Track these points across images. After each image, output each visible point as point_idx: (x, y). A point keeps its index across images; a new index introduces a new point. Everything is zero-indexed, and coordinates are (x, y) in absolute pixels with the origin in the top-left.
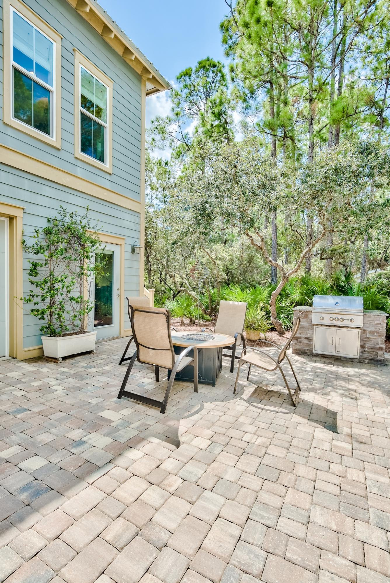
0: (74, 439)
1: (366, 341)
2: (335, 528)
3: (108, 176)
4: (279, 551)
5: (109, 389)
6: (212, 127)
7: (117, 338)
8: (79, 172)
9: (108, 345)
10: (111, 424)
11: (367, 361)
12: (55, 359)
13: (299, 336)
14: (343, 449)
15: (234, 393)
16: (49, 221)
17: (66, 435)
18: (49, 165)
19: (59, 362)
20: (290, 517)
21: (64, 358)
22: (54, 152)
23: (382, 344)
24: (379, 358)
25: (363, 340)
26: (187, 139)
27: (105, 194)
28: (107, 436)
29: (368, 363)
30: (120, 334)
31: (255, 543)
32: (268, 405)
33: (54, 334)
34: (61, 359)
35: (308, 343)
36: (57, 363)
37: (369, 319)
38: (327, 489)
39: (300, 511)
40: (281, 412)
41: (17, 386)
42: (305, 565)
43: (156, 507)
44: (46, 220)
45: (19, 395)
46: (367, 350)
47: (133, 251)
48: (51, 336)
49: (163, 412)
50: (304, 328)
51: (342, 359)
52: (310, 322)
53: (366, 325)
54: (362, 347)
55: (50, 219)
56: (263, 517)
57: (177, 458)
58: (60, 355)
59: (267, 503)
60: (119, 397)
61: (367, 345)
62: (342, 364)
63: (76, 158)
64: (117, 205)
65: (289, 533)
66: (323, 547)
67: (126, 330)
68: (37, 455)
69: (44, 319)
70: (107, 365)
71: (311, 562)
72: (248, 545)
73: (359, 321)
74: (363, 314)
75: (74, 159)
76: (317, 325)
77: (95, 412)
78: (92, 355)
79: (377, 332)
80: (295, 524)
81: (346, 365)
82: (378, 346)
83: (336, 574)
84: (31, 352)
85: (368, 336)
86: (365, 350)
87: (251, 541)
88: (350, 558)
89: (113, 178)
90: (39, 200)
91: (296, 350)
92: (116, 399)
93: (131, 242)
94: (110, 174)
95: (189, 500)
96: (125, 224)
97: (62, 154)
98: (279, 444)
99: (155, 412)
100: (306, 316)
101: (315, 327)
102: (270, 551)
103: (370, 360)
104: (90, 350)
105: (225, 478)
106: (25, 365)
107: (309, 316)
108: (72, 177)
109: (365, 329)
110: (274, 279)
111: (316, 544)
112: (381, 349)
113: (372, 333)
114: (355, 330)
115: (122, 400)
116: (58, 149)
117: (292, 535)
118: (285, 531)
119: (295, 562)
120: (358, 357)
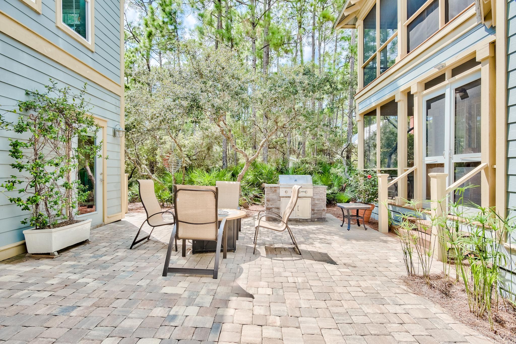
0: (162, 316)
1: (315, 206)
2: (379, 312)
3: (90, 54)
4: (366, 332)
5: (145, 271)
6: (164, 23)
7: (101, 226)
8: (61, 44)
9: (97, 233)
10: (182, 296)
11: (316, 220)
12: (48, 254)
13: (271, 206)
14: (347, 272)
15: (254, 254)
16: (27, 94)
17: (150, 315)
18: (28, 29)
19: (55, 257)
20: (355, 315)
21: (59, 252)
22: (33, 15)
23: (324, 207)
24: (323, 217)
25: (313, 205)
26: (132, 28)
27: (88, 72)
28: (190, 305)
29: (317, 221)
30: (103, 221)
31: (352, 334)
32: (284, 257)
33: (43, 226)
34: (56, 253)
35: (277, 211)
36: (53, 258)
37: (316, 190)
38: (359, 295)
39: (357, 310)
40: (296, 260)
41: (29, 289)
42: (383, 334)
43: (280, 338)
44: (24, 92)
45: (46, 297)
46: (316, 212)
47: (115, 135)
48: (36, 229)
49: (215, 277)
50: (274, 200)
51: (301, 220)
52: (278, 196)
53: (315, 194)
54: (313, 210)
55: (29, 93)
56: (343, 320)
57: (261, 305)
58: (54, 249)
59: (338, 312)
60: (164, 274)
61: (316, 208)
62: (302, 224)
63: (58, 27)
64: (99, 85)
65: (362, 322)
66: (383, 322)
67: (109, 216)
68: (140, 338)
69: (28, 209)
70: (117, 251)
71: (384, 331)
72: (350, 336)
73: (310, 193)
74: (313, 187)
75: (55, 27)
76: (283, 197)
77: (155, 291)
78: (88, 245)
79: (322, 199)
80: (361, 317)
81: (305, 224)
82: (322, 209)
83: (398, 332)
84: (7, 251)
85: (316, 202)
86: (315, 212)
87: (350, 334)
88: (397, 322)
89: (95, 56)
90: (16, 67)
91: (269, 218)
92: (161, 277)
93: (112, 124)
94: (92, 52)
95: (295, 326)
96: (107, 106)
97: (41, 19)
98: (313, 279)
99: (208, 279)
100: (276, 190)
101: (281, 199)
102: (363, 334)
103: (318, 219)
104: (84, 240)
105: (302, 307)
106: (11, 267)
107: (278, 191)
108: (54, 48)
109: (314, 197)
110: (226, 164)
111: (379, 322)
112: (324, 210)
113: (318, 200)
114: (308, 199)
115: (168, 277)
116: (38, 13)
117: (365, 323)
118: (360, 322)
119: (378, 334)
120: (310, 218)
